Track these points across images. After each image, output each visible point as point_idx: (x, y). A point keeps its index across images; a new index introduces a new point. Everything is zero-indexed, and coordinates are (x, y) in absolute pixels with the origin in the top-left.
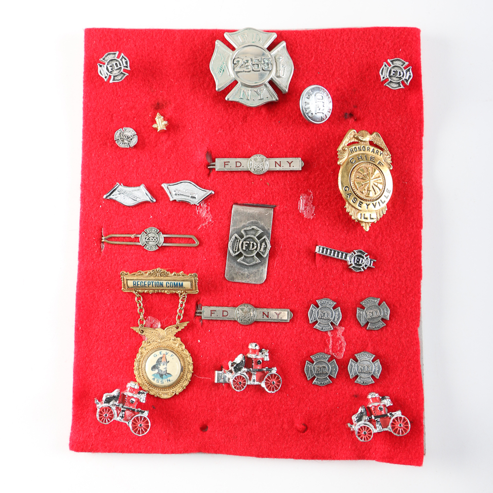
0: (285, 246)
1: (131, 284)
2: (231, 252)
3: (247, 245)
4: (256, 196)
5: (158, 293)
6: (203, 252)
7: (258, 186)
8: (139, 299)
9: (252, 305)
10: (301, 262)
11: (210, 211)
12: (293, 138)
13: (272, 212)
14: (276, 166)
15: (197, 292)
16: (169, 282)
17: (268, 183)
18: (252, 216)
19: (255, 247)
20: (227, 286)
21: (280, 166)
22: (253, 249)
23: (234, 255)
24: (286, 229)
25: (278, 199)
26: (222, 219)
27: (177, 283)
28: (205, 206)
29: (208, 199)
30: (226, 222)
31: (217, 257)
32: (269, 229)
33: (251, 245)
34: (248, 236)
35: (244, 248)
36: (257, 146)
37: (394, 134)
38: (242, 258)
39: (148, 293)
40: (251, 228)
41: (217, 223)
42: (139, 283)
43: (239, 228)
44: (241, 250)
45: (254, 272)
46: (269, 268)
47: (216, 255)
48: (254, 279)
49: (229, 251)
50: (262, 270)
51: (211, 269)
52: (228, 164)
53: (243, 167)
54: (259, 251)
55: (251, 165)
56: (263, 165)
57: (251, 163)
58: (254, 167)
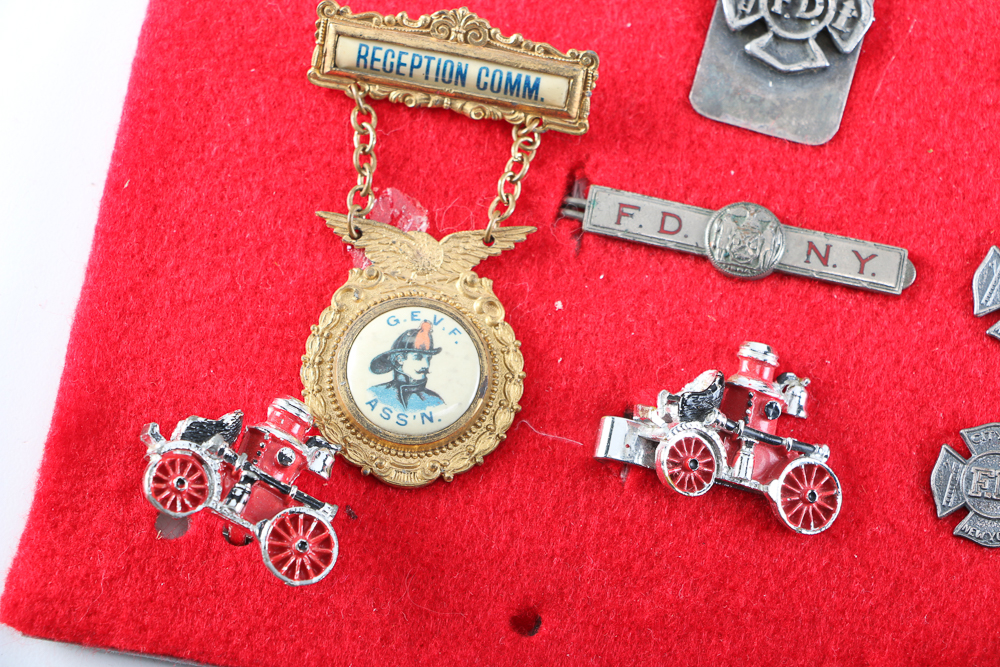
0: (924, 28)
1: (348, 51)
2: (729, 11)
5: (438, 111)
8: (364, 117)
9: (775, 213)
10: (973, 93)
15: (579, 124)
16: (492, 68)
19: (819, 10)
20: (690, 133)
22: (808, 15)
23: (737, 23)
27: (519, 76)
31: (671, 24)
33: (805, 2)
35: (777, 8)
38: (766, 38)
39: (400, 105)
42: (380, 55)
44: (764, 13)
45: (798, 99)
46: (853, 95)
47: (671, 18)
48: (793, 123)
49: (721, 9)
50: (830, 96)
51: (646, 61)
54: (830, 25)
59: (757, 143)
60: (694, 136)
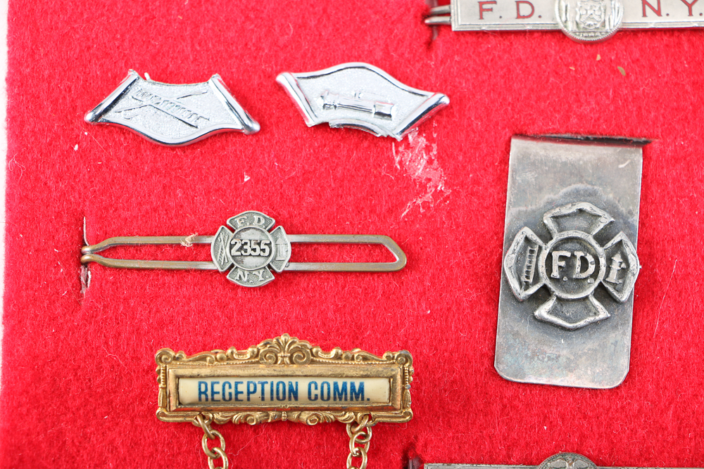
0: (685, 265)
1: (189, 390)
2: (514, 284)
3: (563, 264)
4: (586, 109)
5: (277, 424)
6: (420, 289)
7: (591, 78)
8: (214, 442)
9: (589, 457)
11: (439, 157)
13: (637, 156)
14: (644, 15)
15: (404, 414)
16: (319, 381)
17: (621, 69)
18: (575, 171)
19: (592, 268)
20: (501, 399)
21: (658, 13)
22: (584, 275)
23: (523, 294)
24: (688, 212)
25: (656, 117)
26: (476, 182)
27: (345, 384)
28: (423, 141)
29: (430, 120)
30: (491, 190)
31: (465, 304)
32: (630, 213)
33: (578, 263)
34: (566, 235)
35: (555, 273)
38: (550, 304)
39: (243, 425)
40: (574, 209)
41: (463, 194)
42: (218, 388)
43: (534, 211)
44: (545, 280)
45: (589, 350)
46: (636, 337)
47: (464, 299)
48: (589, 372)
49: (507, 281)
50: (617, 342)
51: (450, 341)
52: (491, 10)
53: (540, 17)
54: (604, 280)
55: (566, 10)
56: (605, 10)
57: (566, 7)
58: (575, 18)
59: (561, 396)
60: (505, 400)
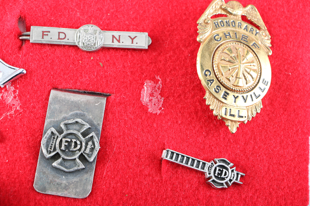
0: (119, 148)
2: (44, 151)
3: (67, 144)
4: (84, 80)
6: (5, 151)
7: (88, 66)
10: (140, 171)
11: (19, 95)
12: (139, 6)
13: (104, 101)
14: (113, 42)
17: (101, 64)
18: (76, 105)
19: (79, 147)
20: (35, 200)
21: (119, 41)
22: (75, 149)
23: (48, 156)
24: (123, 125)
25: (114, 85)
26: (34, 107)
28: (13, 88)
29: (16, 80)
30: (40, 111)
31: (23, 159)
32: (98, 124)
33: (73, 144)
34: (69, 132)
35: (63, 148)
36: (90, 14)
37: (277, 9)
38: (60, 160)
40: (74, 121)
41: (28, 112)
43: (57, 121)
44: (58, 150)
45: (75, 181)
46: (96, 177)
47: (23, 156)
48: (74, 191)
49: (42, 150)
50: (87, 179)
51: (15, 174)
52: (47, 35)
53: (68, 39)
54: (84, 152)
55: (79, 37)
56: (96, 38)
57: (79, 36)
58: (83, 41)
59: (61, 200)
60: (37, 201)
